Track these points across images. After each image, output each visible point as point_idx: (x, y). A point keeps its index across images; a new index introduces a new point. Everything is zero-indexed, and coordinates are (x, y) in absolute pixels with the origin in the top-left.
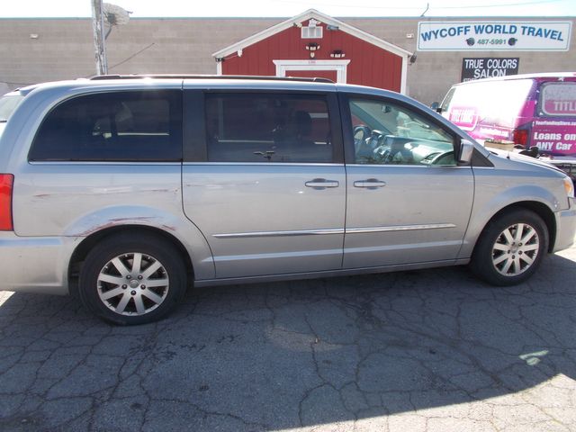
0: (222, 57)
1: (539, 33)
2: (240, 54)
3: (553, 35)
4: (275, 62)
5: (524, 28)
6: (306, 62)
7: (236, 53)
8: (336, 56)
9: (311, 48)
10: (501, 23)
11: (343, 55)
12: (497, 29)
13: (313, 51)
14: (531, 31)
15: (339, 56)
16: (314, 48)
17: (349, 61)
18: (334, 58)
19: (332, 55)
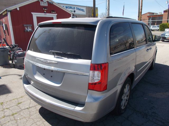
0: (10, 10)
1: (80, 10)
2: (18, 9)
3: (83, 10)
4: (32, 13)
5: (77, 8)
6: (43, 14)
7: (16, 9)
8: (53, 12)
9: (45, 9)
10: (72, 6)
11: (55, 12)
12: (71, 8)
13: (45, 10)
14: (78, 9)
15: (54, 12)
16: (46, 9)
17: (57, 14)
18: (53, 13)
19: (52, 12)
